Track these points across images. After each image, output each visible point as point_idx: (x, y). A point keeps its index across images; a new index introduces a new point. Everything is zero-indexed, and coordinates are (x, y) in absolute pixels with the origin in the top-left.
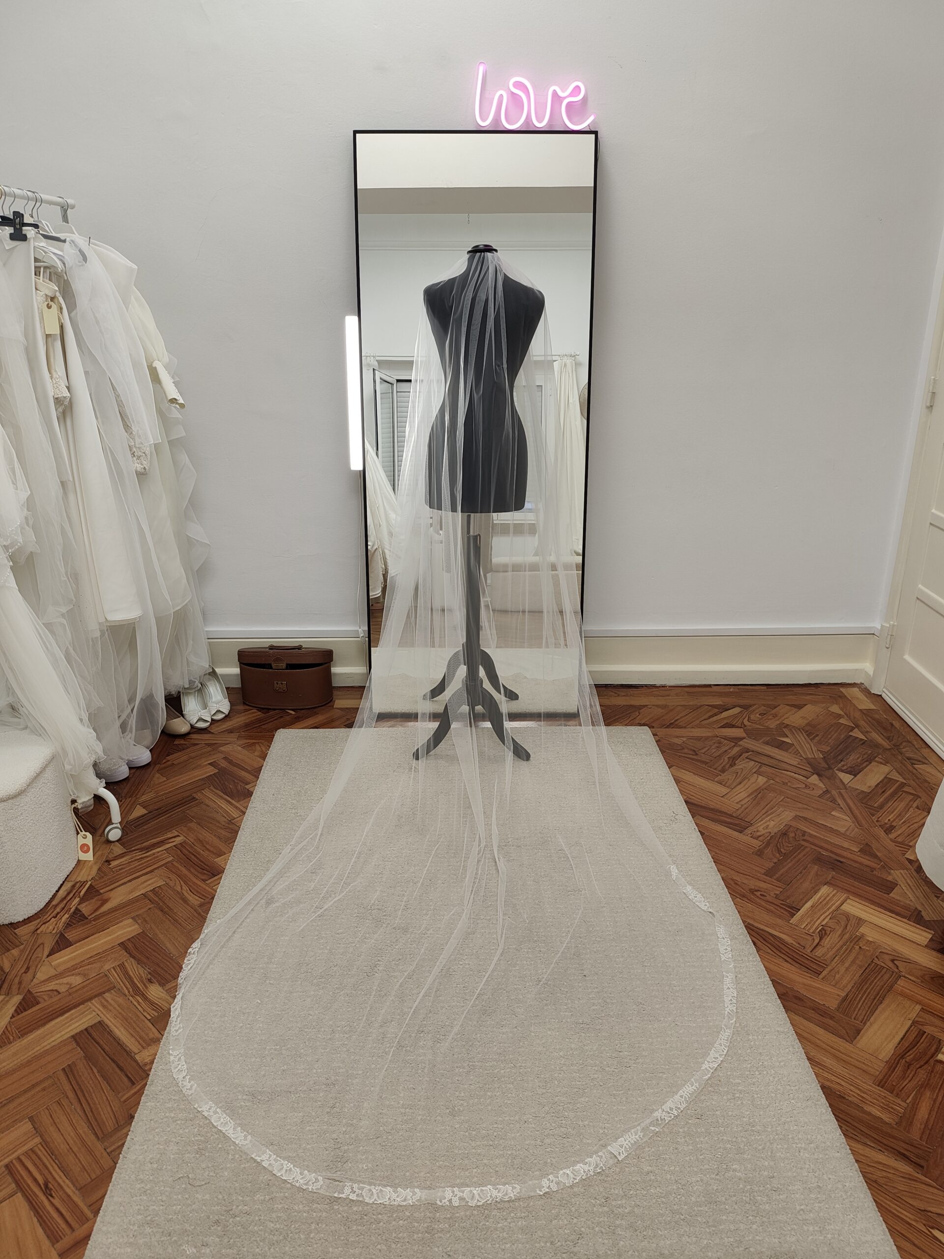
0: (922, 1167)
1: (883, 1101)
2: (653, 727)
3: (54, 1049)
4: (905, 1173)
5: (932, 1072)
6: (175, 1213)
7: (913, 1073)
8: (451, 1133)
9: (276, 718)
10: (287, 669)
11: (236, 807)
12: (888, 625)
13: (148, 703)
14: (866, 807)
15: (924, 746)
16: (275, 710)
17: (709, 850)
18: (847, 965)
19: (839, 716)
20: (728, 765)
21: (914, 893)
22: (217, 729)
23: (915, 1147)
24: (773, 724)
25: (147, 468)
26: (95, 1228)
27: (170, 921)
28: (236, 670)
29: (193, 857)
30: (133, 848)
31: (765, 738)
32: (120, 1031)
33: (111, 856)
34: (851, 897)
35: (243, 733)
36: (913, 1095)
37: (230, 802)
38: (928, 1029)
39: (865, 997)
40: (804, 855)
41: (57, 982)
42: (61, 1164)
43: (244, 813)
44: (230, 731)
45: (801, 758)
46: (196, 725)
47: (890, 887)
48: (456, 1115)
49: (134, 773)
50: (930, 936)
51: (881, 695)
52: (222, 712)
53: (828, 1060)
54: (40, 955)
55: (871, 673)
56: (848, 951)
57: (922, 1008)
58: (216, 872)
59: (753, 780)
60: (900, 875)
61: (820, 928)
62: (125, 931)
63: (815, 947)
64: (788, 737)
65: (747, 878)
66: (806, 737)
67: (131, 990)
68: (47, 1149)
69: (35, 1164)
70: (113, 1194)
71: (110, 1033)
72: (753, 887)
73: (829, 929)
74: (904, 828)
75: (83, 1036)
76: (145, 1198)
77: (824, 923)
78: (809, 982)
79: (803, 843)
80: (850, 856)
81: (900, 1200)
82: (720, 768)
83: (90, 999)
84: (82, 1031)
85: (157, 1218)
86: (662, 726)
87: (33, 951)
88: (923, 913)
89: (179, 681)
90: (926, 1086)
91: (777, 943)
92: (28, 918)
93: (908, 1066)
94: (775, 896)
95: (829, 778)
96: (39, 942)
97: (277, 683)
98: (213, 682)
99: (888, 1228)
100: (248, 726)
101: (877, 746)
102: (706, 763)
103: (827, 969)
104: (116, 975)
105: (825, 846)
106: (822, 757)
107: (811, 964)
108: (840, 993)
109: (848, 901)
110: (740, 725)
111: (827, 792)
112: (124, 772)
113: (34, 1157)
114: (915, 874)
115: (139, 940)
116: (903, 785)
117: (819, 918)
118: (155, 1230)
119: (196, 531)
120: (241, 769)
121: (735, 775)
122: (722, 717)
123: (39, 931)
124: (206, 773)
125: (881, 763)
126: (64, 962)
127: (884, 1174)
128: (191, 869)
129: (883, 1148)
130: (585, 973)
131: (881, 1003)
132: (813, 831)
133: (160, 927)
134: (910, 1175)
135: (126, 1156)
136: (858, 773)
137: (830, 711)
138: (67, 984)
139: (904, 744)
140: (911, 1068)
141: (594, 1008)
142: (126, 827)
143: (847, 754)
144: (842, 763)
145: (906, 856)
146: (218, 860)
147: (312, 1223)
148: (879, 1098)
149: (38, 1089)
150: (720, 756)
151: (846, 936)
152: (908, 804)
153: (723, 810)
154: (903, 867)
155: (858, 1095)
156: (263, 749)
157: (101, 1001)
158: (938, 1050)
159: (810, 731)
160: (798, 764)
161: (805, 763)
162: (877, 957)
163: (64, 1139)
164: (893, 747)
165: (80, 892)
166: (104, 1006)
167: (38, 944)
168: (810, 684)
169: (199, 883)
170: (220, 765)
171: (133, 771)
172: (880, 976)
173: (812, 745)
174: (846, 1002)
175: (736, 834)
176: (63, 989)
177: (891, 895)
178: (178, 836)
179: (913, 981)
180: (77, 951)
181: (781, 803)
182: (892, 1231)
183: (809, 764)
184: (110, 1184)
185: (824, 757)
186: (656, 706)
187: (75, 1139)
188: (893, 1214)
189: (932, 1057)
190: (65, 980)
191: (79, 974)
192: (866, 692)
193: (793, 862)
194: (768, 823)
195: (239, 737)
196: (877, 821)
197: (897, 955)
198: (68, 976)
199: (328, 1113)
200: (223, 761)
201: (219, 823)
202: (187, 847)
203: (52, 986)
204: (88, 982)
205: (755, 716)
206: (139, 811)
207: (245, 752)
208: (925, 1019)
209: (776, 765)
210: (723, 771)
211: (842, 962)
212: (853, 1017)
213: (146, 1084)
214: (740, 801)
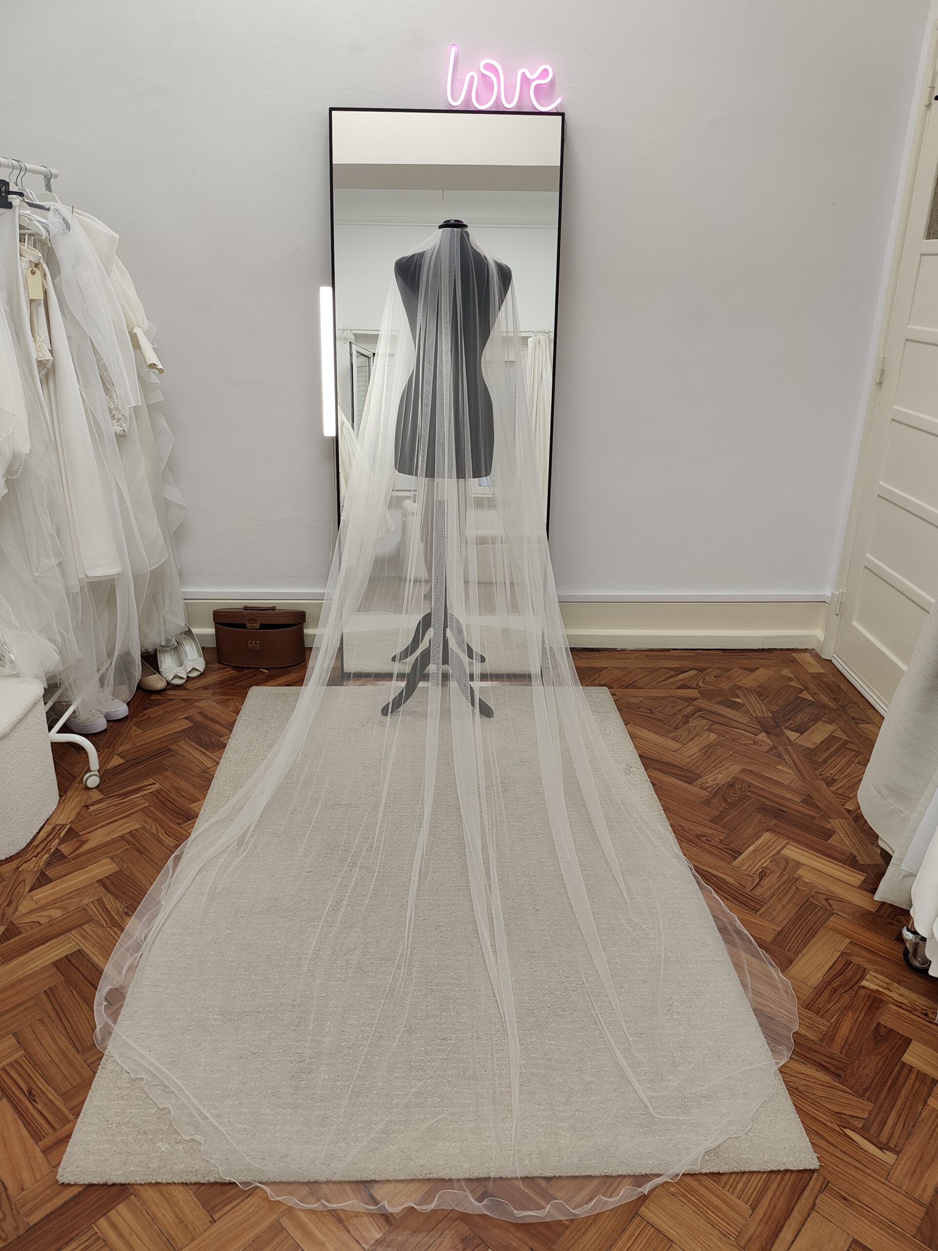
0: (840, 1076)
1: (809, 1021)
2: (612, 688)
3: (35, 974)
4: (824, 1081)
5: (856, 996)
6: (150, 1116)
7: (838, 997)
8: (409, 1048)
9: (250, 676)
10: (261, 629)
11: (210, 758)
12: (838, 593)
13: (125, 659)
14: (810, 762)
15: (869, 707)
16: (248, 668)
17: (659, 799)
18: (784, 903)
19: (790, 679)
20: (682, 723)
21: (851, 840)
22: (192, 686)
23: (834, 1059)
24: (726, 686)
25: (126, 430)
26: (75, 1128)
27: (146, 860)
28: (212, 631)
29: (168, 802)
30: (111, 795)
31: (717, 699)
32: (98, 958)
33: (89, 802)
34: (791, 843)
35: (218, 690)
36: (836, 1016)
37: (205, 754)
38: (855, 960)
39: (799, 931)
40: (749, 805)
41: (39, 914)
42: (43, 1073)
43: (218, 763)
44: (205, 688)
45: (752, 717)
46: (172, 682)
47: (829, 833)
48: (413, 1032)
49: (112, 726)
50: (863, 878)
51: (830, 660)
52: (197, 670)
53: (761, 987)
54: (22, 891)
55: (822, 639)
56: (785, 891)
57: (851, 941)
58: (190, 817)
59: (704, 736)
60: (838, 823)
61: (760, 870)
62: (103, 869)
63: (755, 886)
64: (740, 698)
65: (694, 825)
66: (757, 697)
67: (109, 922)
68: (29, 1059)
69: (19, 1074)
70: (92, 1099)
71: (89, 960)
72: (699, 833)
73: (769, 871)
74: (845, 782)
75: (63, 962)
76: (122, 1102)
77: (763, 866)
78: (748, 918)
79: (749, 794)
80: (792, 806)
81: (818, 1105)
82: (674, 725)
83: (70, 930)
84: (62, 958)
85: (133, 1120)
86: (621, 687)
87: (15, 887)
88: (858, 858)
89: (155, 639)
90: (849, 1008)
91: (721, 884)
92: (10, 857)
93: (834, 991)
94: (719, 841)
95: (776, 736)
96: (21, 878)
97: (251, 643)
98: (188, 641)
99: (804, 1128)
100: (222, 683)
101: (824, 706)
102: (661, 721)
103: (765, 907)
104: (95, 909)
105: (770, 796)
106: (771, 716)
107: (751, 902)
108: (775, 928)
109: (788, 846)
110: (695, 687)
111: (774, 747)
112: (101, 724)
113: (18, 1068)
114: (852, 823)
115: (117, 877)
116: (846, 742)
117: (760, 861)
118: (131, 1129)
119: (174, 494)
120: (216, 723)
121: (688, 732)
122: (677, 679)
123: (20, 869)
124: (182, 726)
125: (827, 722)
126: (45, 897)
127: (806, 1082)
128: (167, 814)
129: (806, 1061)
130: (538, 908)
131: (814, 937)
132: (759, 782)
133: (136, 866)
134: (829, 1083)
135: (104, 1066)
136: (805, 731)
137: (781, 674)
138: (48, 916)
139: (850, 705)
140: (837, 992)
141: (544, 938)
142: (104, 775)
143: (795, 714)
144: (790, 722)
145: (845, 807)
146: (192, 806)
147: (277, 1124)
148: (805, 1019)
149: (22, 1008)
150: (674, 715)
151: (785, 878)
152: (850, 760)
153: (676, 763)
154: (842, 816)
155: (787, 1016)
156: (237, 704)
157: (80, 933)
158: (862, 978)
159: (761, 692)
160: (748, 722)
161: (754, 721)
162: (812, 896)
163: (47, 1052)
164: (839, 708)
165: (60, 834)
166: (83, 936)
167: (19, 881)
168: (764, 649)
169: (174, 826)
170: (194, 719)
171: (111, 723)
172: (814, 913)
173: (763, 705)
174: (781, 938)
175: (686, 785)
176: (43, 921)
177: (829, 841)
178: (155, 784)
179: (844, 918)
180: (57, 887)
181: (730, 758)
182: (808, 1130)
183: (758, 722)
184: (90, 1091)
185: (773, 716)
186: (618, 668)
187: (57, 1052)
188: (811, 1116)
189: (856, 983)
190: (45, 913)
191: (59, 907)
192: (817, 657)
193: (738, 811)
194: (717, 776)
195: (214, 694)
196: (819, 775)
197: (831, 895)
198: (49, 909)
199: (293, 1030)
200: (199, 715)
201: (194, 771)
202: (163, 794)
203: (33, 918)
204: (67, 915)
205: (710, 678)
206: (116, 761)
207: (218, 707)
208: (853, 951)
209: (727, 723)
210: (677, 728)
211: (780, 900)
212: (787, 949)
213: (123, 1005)
214: (692, 755)
